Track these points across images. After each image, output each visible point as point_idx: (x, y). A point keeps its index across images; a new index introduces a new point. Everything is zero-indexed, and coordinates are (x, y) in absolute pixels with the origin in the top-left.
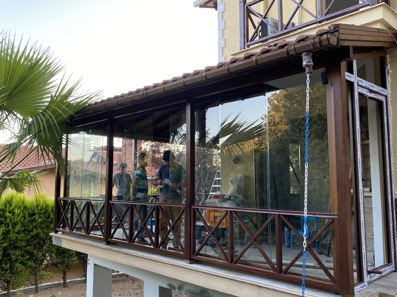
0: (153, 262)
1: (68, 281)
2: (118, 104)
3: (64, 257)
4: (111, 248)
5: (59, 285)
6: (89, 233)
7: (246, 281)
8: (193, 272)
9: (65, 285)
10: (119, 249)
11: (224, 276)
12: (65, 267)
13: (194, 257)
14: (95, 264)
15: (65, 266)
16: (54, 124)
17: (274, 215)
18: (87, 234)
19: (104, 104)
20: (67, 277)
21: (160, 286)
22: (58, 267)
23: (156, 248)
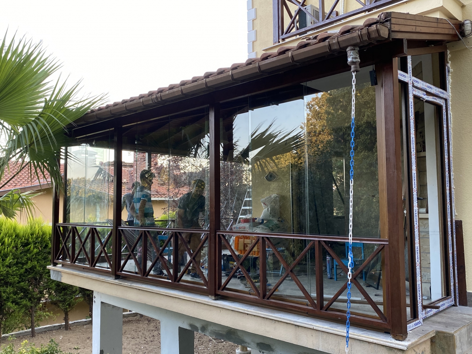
0: (171, 298)
1: (70, 322)
2: (127, 110)
3: (66, 294)
4: (121, 283)
5: (60, 328)
6: (95, 266)
7: (280, 320)
8: (219, 310)
9: (67, 327)
10: (130, 284)
11: (255, 314)
12: (67, 307)
13: (220, 292)
14: (102, 303)
15: (67, 305)
16: (49, 134)
17: (314, 241)
18: (91, 266)
19: (109, 110)
20: (69, 318)
21: (179, 327)
22: (59, 306)
23: (175, 282)
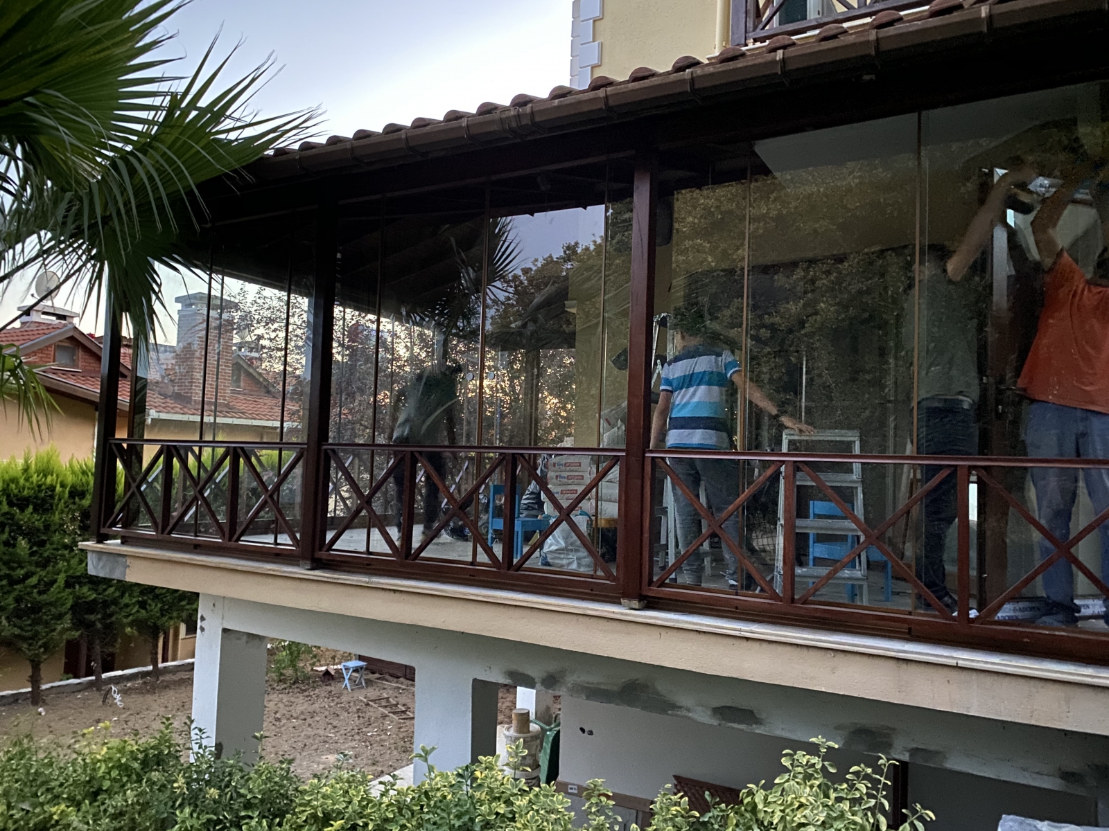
4: (336, 576)
7: (856, 649)
8: (656, 631)
11: (773, 638)
12: (42, 650)
13: (654, 591)
14: (225, 631)
15: (40, 647)
18: (230, 540)
21: (475, 680)
